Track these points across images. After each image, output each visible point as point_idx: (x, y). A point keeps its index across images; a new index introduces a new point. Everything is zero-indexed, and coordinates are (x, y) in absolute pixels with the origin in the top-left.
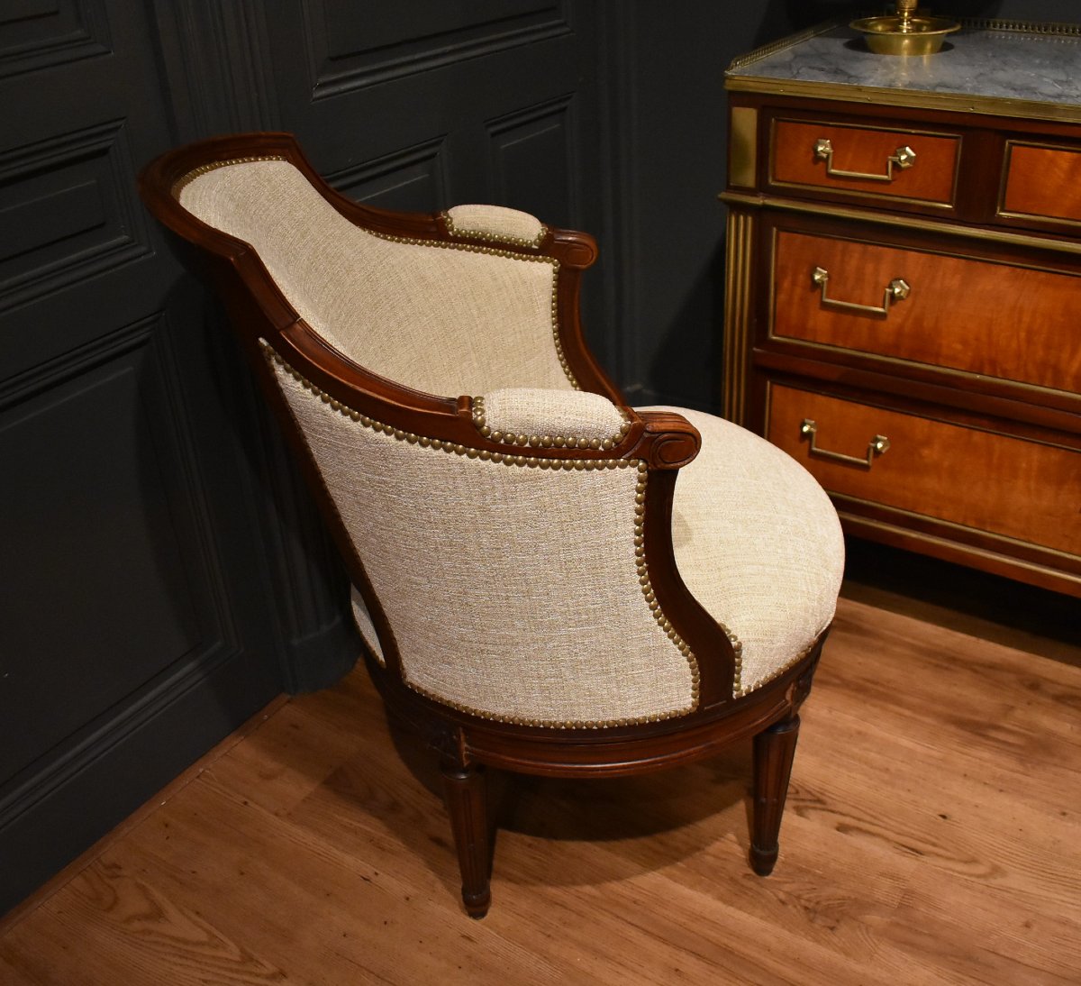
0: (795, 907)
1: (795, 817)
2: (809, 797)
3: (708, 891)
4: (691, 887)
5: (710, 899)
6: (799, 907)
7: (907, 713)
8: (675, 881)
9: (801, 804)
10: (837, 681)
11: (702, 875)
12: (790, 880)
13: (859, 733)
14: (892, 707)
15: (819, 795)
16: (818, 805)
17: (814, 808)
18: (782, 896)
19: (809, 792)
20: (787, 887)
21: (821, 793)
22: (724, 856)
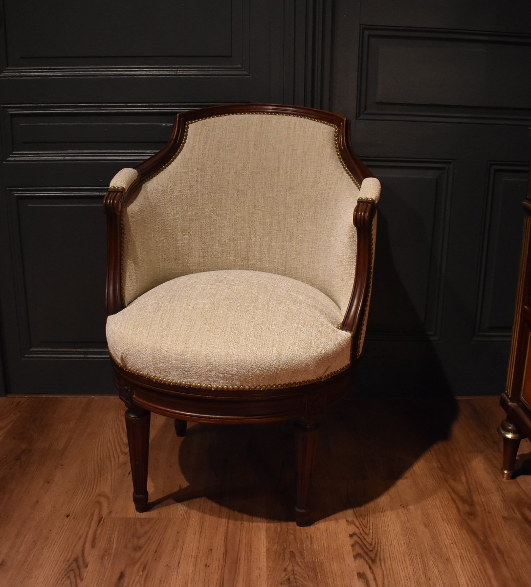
0: (286, 575)
1: (352, 556)
2: (373, 556)
3: (269, 543)
4: (267, 538)
5: (265, 545)
6: (287, 577)
7: (491, 573)
8: (266, 531)
9: (364, 555)
10: (482, 538)
11: (278, 538)
12: (303, 568)
13: (448, 560)
14: (488, 566)
15: (378, 558)
16: (370, 562)
17: (365, 560)
18: (290, 568)
19: (376, 555)
20: (297, 568)
21: (380, 560)
22: (298, 541)
